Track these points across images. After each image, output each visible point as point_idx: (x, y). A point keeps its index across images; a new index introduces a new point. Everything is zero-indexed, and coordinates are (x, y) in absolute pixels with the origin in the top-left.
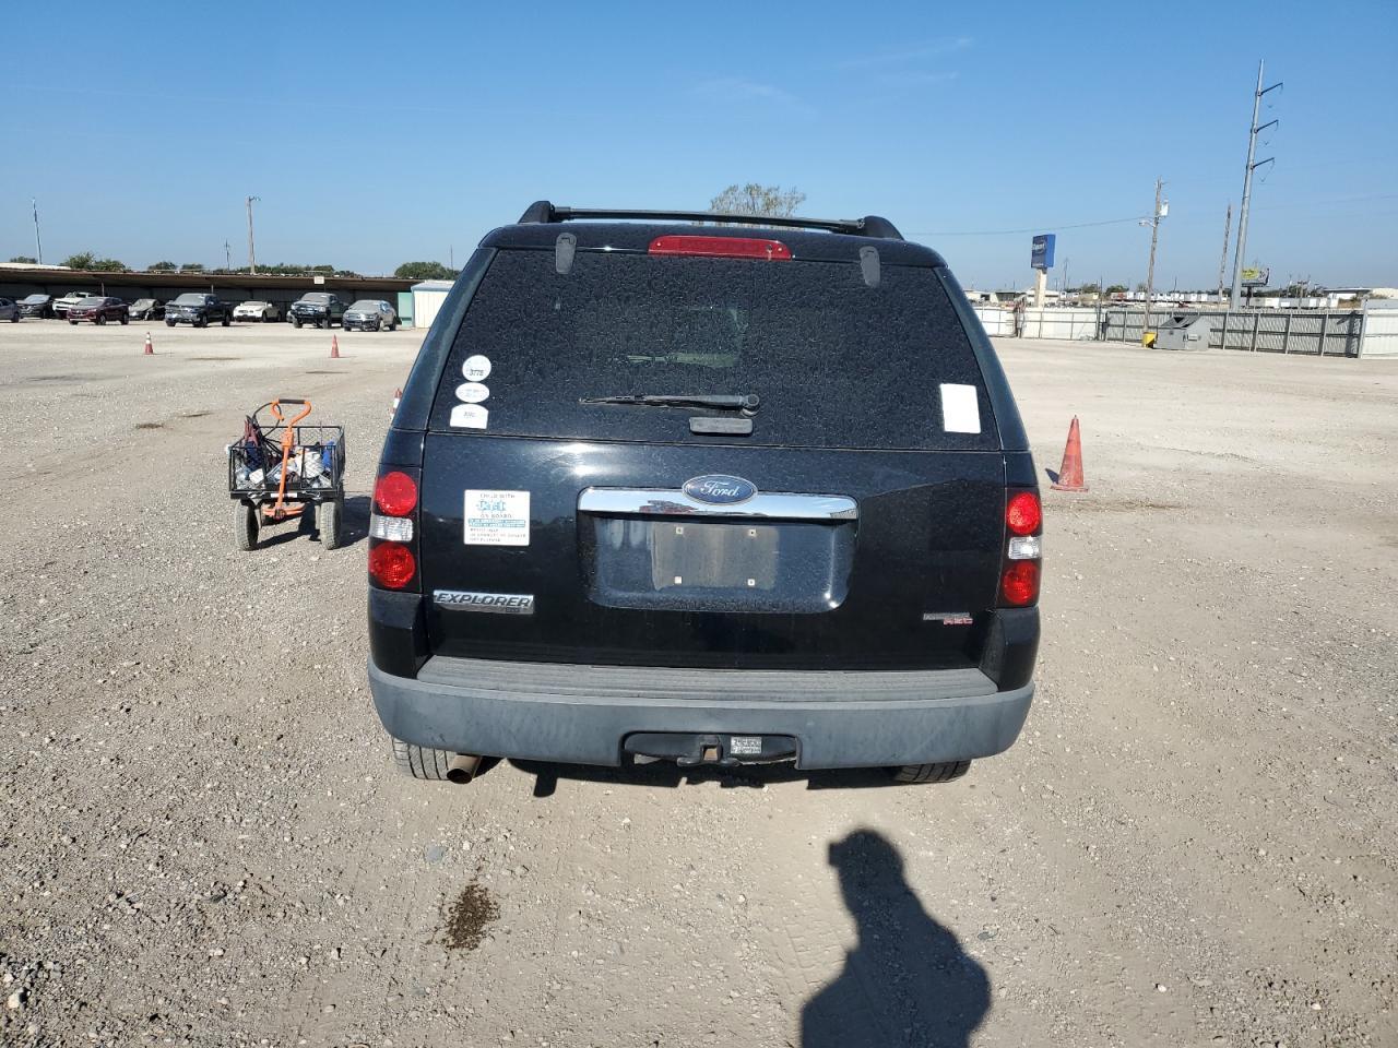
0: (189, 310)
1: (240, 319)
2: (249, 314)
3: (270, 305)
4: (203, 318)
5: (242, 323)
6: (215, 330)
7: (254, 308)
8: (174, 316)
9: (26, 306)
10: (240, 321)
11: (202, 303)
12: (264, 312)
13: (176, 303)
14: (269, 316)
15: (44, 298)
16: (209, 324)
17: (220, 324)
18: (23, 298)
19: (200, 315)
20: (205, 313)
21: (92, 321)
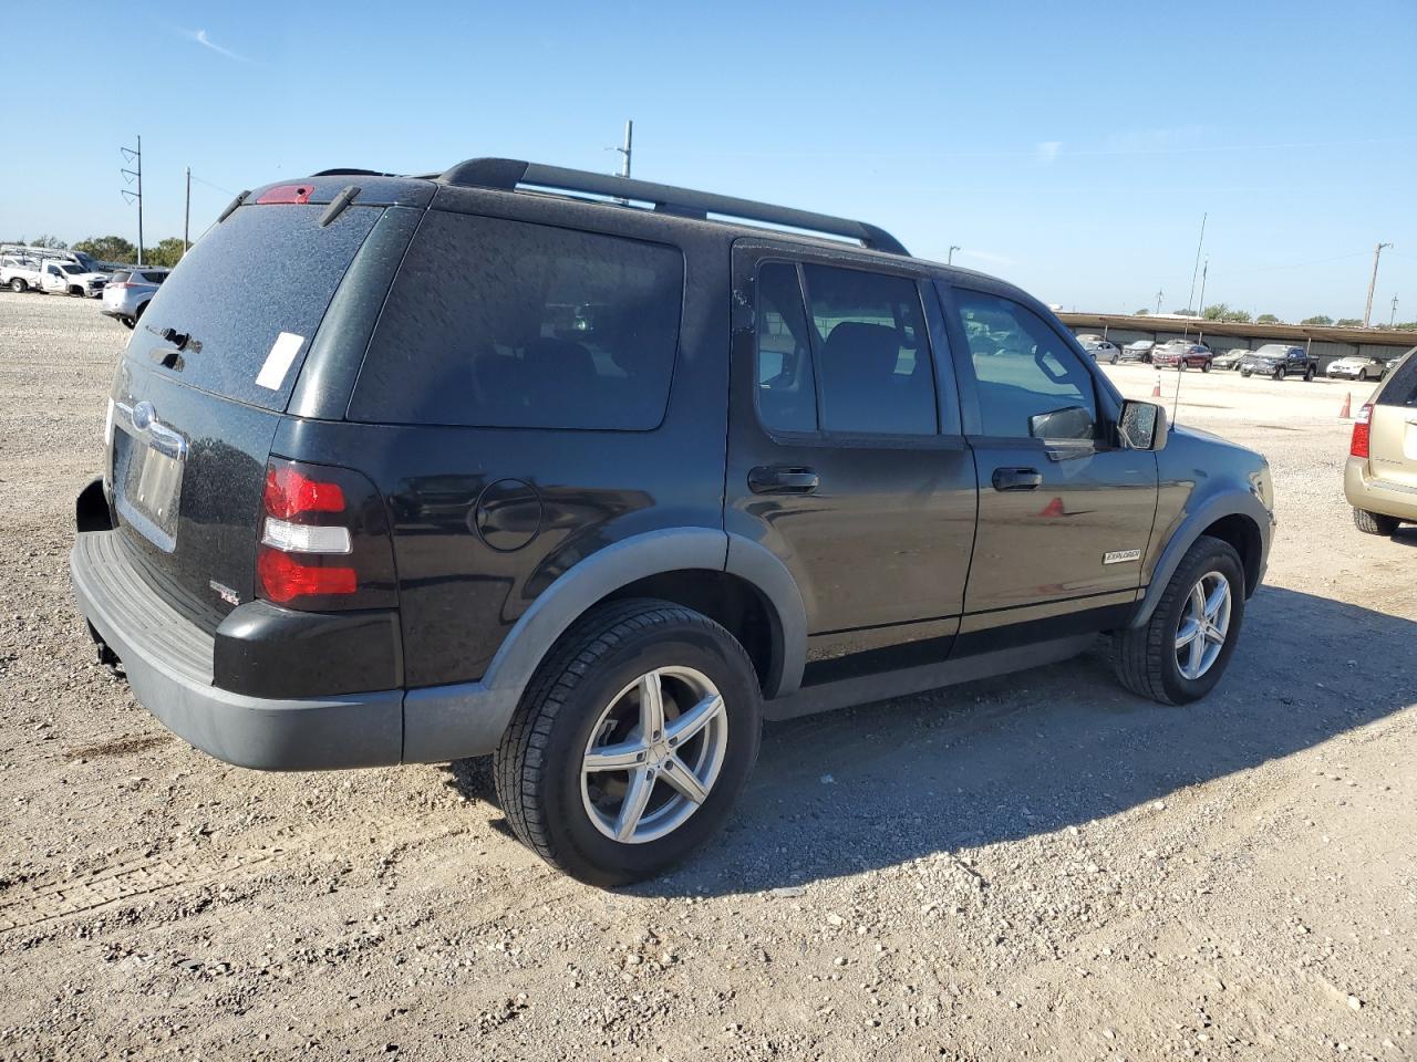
0: (1267, 361)
1: (1333, 376)
2: (1345, 371)
3: (1373, 362)
4: (1281, 370)
5: (1335, 380)
6: (1294, 384)
7: (1352, 364)
8: (1249, 367)
9: (1131, 350)
10: (1333, 377)
11: (1283, 355)
12: (1364, 370)
13: (1256, 354)
14: (1368, 374)
15: (1148, 344)
16: (1286, 378)
17: (1301, 378)
18: (1130, 343)
19: (1278, 367)
20: (1283, 366)
21: (1174, 366)
